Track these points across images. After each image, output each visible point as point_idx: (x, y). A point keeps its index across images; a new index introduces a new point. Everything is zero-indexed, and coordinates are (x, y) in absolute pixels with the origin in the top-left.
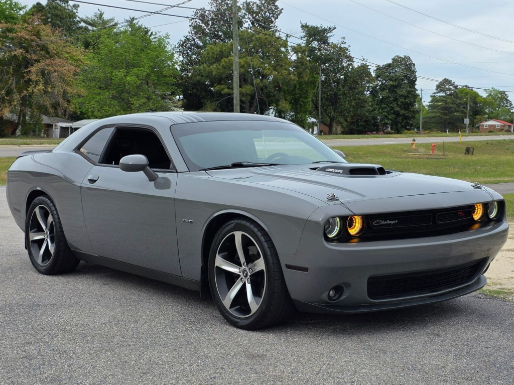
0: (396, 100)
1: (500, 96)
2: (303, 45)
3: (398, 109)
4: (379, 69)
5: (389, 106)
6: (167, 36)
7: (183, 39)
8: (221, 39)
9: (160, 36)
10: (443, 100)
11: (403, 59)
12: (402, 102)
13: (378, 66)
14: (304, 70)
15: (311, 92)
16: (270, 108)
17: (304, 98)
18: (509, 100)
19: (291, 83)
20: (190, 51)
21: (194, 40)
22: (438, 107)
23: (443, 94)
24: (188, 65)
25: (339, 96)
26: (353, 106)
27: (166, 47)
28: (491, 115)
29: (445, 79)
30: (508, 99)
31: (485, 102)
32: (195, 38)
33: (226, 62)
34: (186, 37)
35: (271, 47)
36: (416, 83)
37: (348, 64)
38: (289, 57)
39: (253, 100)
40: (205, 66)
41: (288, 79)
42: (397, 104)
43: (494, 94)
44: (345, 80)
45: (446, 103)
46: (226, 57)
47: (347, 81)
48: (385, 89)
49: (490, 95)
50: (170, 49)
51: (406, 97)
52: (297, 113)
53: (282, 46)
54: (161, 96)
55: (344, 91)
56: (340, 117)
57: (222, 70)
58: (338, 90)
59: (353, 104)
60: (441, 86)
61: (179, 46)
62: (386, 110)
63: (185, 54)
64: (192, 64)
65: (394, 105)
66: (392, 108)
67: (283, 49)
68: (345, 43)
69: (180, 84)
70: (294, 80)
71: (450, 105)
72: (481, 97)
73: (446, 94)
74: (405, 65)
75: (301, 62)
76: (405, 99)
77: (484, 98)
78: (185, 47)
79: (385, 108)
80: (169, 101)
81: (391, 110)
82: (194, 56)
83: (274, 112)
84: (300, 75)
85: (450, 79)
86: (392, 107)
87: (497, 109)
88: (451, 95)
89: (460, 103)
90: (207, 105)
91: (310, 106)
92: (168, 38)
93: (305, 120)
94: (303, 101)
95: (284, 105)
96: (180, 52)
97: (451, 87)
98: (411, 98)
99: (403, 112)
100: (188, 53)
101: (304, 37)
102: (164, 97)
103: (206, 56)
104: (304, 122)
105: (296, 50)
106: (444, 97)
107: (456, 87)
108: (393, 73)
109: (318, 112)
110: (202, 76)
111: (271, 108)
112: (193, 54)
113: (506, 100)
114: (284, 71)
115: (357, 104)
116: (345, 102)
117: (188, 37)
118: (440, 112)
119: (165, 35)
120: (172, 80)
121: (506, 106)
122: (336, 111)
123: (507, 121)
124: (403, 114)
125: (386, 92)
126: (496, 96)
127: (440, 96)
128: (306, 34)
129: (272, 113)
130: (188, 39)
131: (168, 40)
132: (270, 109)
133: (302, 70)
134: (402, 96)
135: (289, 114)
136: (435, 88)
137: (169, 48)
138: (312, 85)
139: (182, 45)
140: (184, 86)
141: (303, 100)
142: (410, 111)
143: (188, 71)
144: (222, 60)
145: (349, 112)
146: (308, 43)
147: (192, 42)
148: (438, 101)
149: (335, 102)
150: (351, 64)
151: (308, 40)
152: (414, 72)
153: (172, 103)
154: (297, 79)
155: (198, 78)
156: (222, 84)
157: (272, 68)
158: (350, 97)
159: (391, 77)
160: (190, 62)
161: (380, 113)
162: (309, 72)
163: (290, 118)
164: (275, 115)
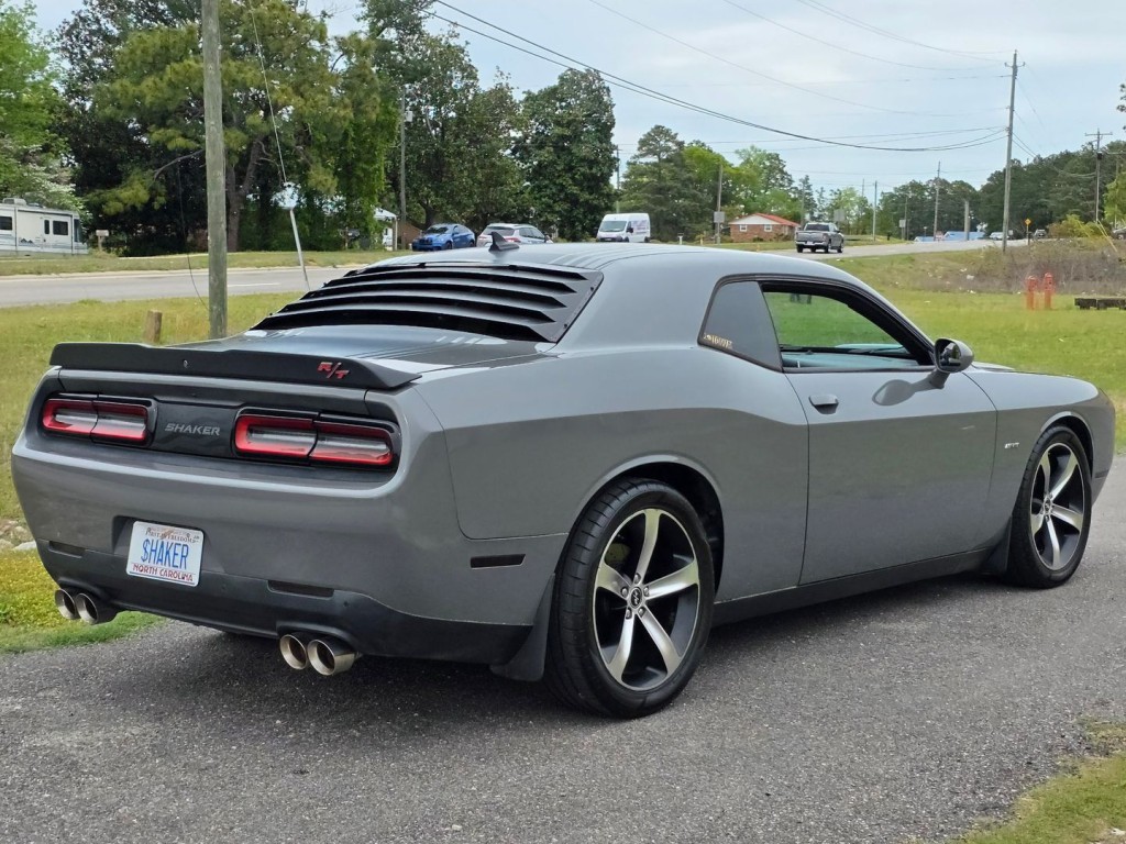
0: (570, 169)
1: (768, 164)
2: (362, 37)
3: (575, 190)
4: (530, 98)
5: (555, 184)
6: (30, 9)
7: (71, 19)
8: (163, 20)
9: (11, 8)
10: (654, 172)
11: (584, 77)
12: (583, 174)
13: (529, 93)
14: (368, 94)
15: (383, 147)
16: (286, 184)
17: (366, 163)
18: (786, 174)
19: (338, 124)
20: (89, 48)
21: (97, 21)
22: (644, 186)
23: (654, 159)
24: (83, 79)
25: (447, 159)
26: (480, 183)
27: (25, 34)
28: (752, 205)
29: (658, 127)
30: (785, 169)
31: (738, 177)
32: (100, 16)
33: (177, 73)
34: (78, 15)
35: (286, 39)
36: (613, 131)
37: (466, 85)
38: (330, 64)
39: (247, 165)
40: (126, 82)
41: (331, 116)
42: (573, 178)
43: (755, 160)
44: (460, 121)
45: (661, 178)
46: (177, 61)
47: (465, 123)
48: (546, 144)
49: (747, 161)
50: (36, 40)
51: (592, 163)
52: (350, 197)
53: (313, 36)
54: (16, 156)
55: (459, 147)
56: (450, 206)
57: (168, 93)
58: (446, 144)
59: (479, 176)
60: (648, 144)
61: (62, 36)
62: (548, 192)
63: (76, 54)
64: (94, 79)
65: (566, 180)
66: (562, 188)
67: (316, 45)
68: (457, 36)
69: (66, 126)
70: (344, 118)
71: (670, 183)
72: (730, 165)
73: (659, 157)
74: (589, 90)
75: (359, 76)
76: (591, 168)
77: (737, 169)
78: (77, 37)
79: (546, 187)
80: (37, 168)
81: (561, 191)
82: (99, 60)
83: (296, 196)
84: (357, 106)
85: (667, 127)
86: (561, 185)
87: (762, 191)
88: (668, 160)
89: (689, 179)
90: (132, 177)
91: (382, 183)
92: (32, 14)
93: (370, 213)
94: (364, 170)
95: (322, 178)
96: (65, 49)
97: (670, 144)
98: (604, 165)
99: (585, 196)
100: (82, 52)
101: (364, 18)
102: (24, 158)
103: (127, 58)
104: (368, 219)
105: (346, 46)
106: (655, 164)
107: (680, 144)
108: (562, 108)
109: (398, 196)
110: (119, 107)
111: (289, 186)
112: (95, 54)
113: (781, 171)
114: (320, 96)
115: (489, 177)
116: (461, 171)
117: (82, 15)
118: (648, 198)
119: (23, 7)
120: (44, 117)
121: (782, 185)
122: (441, 192)
123: (785, 218)
124: (587, 202)
125: (548, 152)
126: (760, 163)
127: (647, 164)
128: (370, 11)
129: (292, 198)
130: (84, 20)
131: (32, 18)
132: (284, 188)
133: (362, 94)
134: (583, 160)
135: (332, 199)
136: (638, 146)
137: (33, 38)
138: (386, 133)
139: (69, 34)
140: (76, 131)
141: (365, 166)
142: (602, 194)
143: (83, 94)
144: (168, 68)
145: (470, 196)
146: (376, 31)
147: (94, 27)
148: (642, 175)
149: (437, 172)
150: (473, 85)
151: (373, 25)
152: (607, 107)
153: (47, 171)
154: (352, 115)
155: (109, 111)
156: (168, 127)
157: (290, 90)
158: (472, 161)
159: (558, 116)
160: (89, 73)
161: (536, 199)
162: (379, 100)
163: (336, 210)
164: (299, 201)
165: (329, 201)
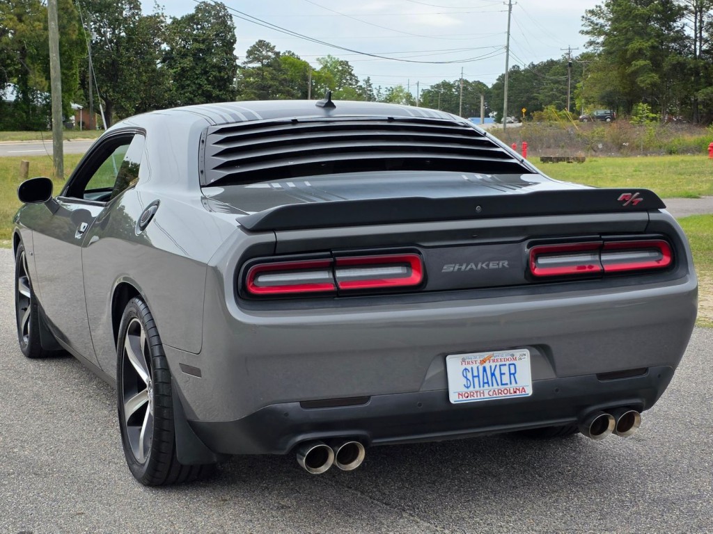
0: (205, 72)
1: (340, 68)
3: (209, 88)
4: (175, 21)
5: (194, 83)
10: (258, 74)
11: (213, 8)
12: (215, 76)
13: (174, 18)
15: (77, 58)
16: (7, 84)
18: (353, 75)
22: (251, 84)
23: (258, 65)
25: (121, 66)
26: (145, 83)
29: (260, 41)
30: (353, 72)
31: (319, 78)
36: (235, 46)
37: (133, 13)
42: (207, 80)
43: (331, 65)
44: (129, 39)
45: (263, 78)
47: (133, 41)
48: (187, 55)
49: (325, 67)
51: (220, 69)
55: (129, 57)
56: (124, 100)
58: (120, 56)
59: (144, 78)
60: (253, 53)
62: (190, 89)
65: (203, 81)
66: (200, 86)
71: (271, 83)
72: (314, 70)
73: (262, 63)
74: (217, 16)
75: (63, 9)
76: (220, 72)
77: (318, 72)
79: (188, 85)
81: (199, 89)
83: (15, 92)
84: (63, 31)
85: (267, 41)
86: (199, 84)
87: (337, 88)
88: (268, 65)
89: (285, 80)
91: (77, 83)
95: (38, 80)
97: (270, 54)
98: (229, 70)
99: (216, 92)
106: (259, 69)
107: (277, 54)
108: (198, 29)
109: (87, 93)
111: (10, 85)
113: (350, 74)
114: (37, 23)
115: (150, 79)
116: (131, 75)
118: (255, 93)
121: (351, 84)
122: (117, 90)
124: (217, 96)
125: (189, 60)
126: (335, 68)
127: (253, 68)
129: (12, 94)
132: (6, 87)
133: (65, 22)
134: (214, 66)
135: (41, 95)
136: (246, 54)
138: (79, 48)
142: (228, 91)
145: (138, 92)
148: (250, 76)
149: (114, 75)
150: (137, 14)
152: (230, 29)
157: (16, 18)
158: (139, 68)
159: (195, 35)
161: (181, 94)
162: (77, 26)
163: (44, 102)
164: (17, 96)
165: (39, 96)
